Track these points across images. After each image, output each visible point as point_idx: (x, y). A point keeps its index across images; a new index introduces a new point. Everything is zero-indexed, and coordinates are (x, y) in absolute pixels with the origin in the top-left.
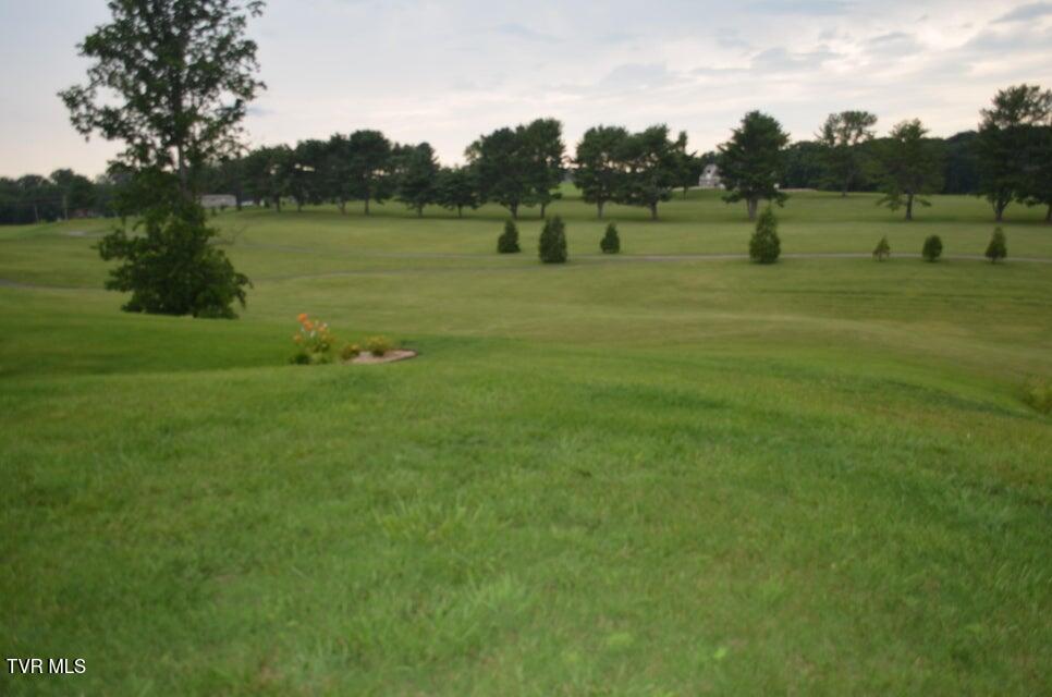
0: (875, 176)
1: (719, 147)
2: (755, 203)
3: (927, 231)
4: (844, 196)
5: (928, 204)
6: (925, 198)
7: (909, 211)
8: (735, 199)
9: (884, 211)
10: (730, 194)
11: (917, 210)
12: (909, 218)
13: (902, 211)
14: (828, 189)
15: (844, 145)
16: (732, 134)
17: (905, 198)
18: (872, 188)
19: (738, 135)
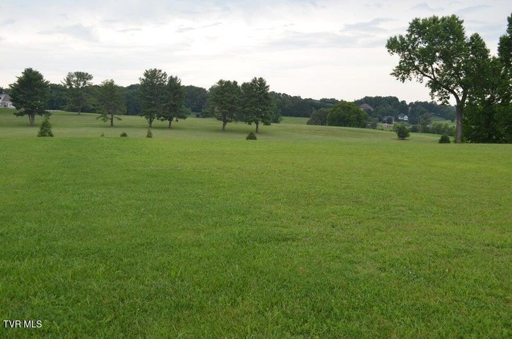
0: (94, 105)
1: (10, 85)
2: (33, 116)
3: (121, 131)
4: (79, 114)
5: (120, 119)
6: (119, 117)
7: (112, 122)
8: (21, 114)
9: (100, 122)
10: (18, 112)
11: (116, 122)
12: (112, 125)
13: (109, 122)
14: (68, 110)
15: (77, 89)
16: (17, 79)
17: (109, 116)
18: (93, 111)
19: (20, 80)
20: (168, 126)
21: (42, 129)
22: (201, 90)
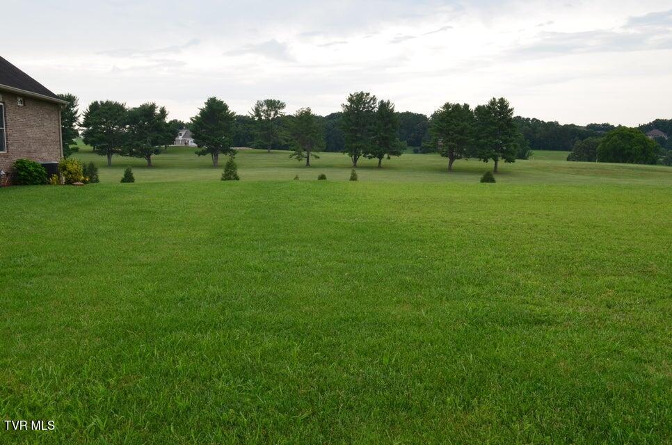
0: (287, 141)
1: (191, 119)
2: (216, 156)
3: (317, 173)
4: (269, 152)
5: (318, 158)
6: (317, 154)
7: (308, 161)
8: (203, 153)
9: (294, 161)
10: (200, 150)
11: (312, 161)
12: (308, 165)
13: (304, 162)
14: (257, 148)
15: (267, 120)
16: (199, 111)
17: (305, 153)
18: (285, 148)
19: (203, 112)
20: (377, 165)
21: (226, 171)
22: (421, 118)
